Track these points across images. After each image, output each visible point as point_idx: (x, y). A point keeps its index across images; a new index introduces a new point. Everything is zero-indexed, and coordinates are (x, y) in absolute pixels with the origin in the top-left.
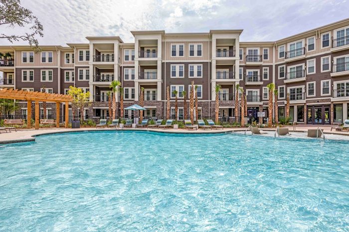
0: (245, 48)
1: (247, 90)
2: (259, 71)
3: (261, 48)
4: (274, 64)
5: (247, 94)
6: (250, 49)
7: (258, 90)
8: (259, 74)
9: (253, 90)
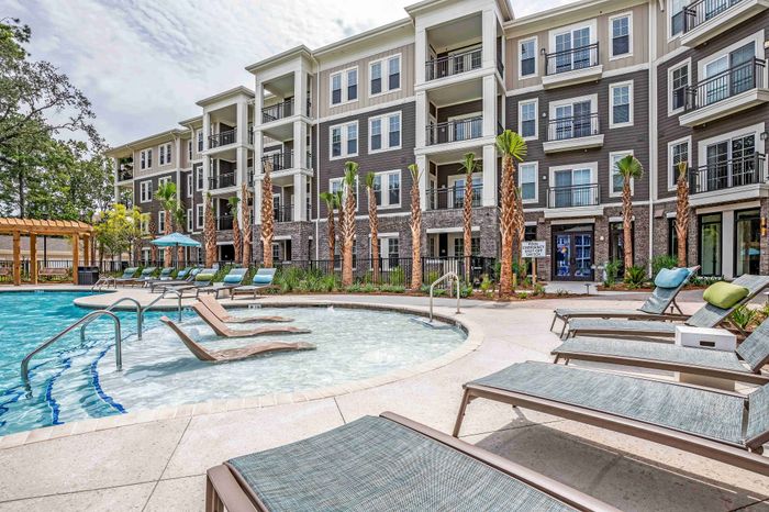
0: (543, 34)
1: (552, 170)
2: (593, 99)
3: (602, 18)
4: (651, 66)
5: (552, 183)
6: (562, 31)
7: (593, 167)
8: (594, 109)
9: (574, 167)
